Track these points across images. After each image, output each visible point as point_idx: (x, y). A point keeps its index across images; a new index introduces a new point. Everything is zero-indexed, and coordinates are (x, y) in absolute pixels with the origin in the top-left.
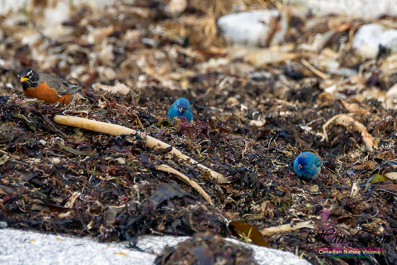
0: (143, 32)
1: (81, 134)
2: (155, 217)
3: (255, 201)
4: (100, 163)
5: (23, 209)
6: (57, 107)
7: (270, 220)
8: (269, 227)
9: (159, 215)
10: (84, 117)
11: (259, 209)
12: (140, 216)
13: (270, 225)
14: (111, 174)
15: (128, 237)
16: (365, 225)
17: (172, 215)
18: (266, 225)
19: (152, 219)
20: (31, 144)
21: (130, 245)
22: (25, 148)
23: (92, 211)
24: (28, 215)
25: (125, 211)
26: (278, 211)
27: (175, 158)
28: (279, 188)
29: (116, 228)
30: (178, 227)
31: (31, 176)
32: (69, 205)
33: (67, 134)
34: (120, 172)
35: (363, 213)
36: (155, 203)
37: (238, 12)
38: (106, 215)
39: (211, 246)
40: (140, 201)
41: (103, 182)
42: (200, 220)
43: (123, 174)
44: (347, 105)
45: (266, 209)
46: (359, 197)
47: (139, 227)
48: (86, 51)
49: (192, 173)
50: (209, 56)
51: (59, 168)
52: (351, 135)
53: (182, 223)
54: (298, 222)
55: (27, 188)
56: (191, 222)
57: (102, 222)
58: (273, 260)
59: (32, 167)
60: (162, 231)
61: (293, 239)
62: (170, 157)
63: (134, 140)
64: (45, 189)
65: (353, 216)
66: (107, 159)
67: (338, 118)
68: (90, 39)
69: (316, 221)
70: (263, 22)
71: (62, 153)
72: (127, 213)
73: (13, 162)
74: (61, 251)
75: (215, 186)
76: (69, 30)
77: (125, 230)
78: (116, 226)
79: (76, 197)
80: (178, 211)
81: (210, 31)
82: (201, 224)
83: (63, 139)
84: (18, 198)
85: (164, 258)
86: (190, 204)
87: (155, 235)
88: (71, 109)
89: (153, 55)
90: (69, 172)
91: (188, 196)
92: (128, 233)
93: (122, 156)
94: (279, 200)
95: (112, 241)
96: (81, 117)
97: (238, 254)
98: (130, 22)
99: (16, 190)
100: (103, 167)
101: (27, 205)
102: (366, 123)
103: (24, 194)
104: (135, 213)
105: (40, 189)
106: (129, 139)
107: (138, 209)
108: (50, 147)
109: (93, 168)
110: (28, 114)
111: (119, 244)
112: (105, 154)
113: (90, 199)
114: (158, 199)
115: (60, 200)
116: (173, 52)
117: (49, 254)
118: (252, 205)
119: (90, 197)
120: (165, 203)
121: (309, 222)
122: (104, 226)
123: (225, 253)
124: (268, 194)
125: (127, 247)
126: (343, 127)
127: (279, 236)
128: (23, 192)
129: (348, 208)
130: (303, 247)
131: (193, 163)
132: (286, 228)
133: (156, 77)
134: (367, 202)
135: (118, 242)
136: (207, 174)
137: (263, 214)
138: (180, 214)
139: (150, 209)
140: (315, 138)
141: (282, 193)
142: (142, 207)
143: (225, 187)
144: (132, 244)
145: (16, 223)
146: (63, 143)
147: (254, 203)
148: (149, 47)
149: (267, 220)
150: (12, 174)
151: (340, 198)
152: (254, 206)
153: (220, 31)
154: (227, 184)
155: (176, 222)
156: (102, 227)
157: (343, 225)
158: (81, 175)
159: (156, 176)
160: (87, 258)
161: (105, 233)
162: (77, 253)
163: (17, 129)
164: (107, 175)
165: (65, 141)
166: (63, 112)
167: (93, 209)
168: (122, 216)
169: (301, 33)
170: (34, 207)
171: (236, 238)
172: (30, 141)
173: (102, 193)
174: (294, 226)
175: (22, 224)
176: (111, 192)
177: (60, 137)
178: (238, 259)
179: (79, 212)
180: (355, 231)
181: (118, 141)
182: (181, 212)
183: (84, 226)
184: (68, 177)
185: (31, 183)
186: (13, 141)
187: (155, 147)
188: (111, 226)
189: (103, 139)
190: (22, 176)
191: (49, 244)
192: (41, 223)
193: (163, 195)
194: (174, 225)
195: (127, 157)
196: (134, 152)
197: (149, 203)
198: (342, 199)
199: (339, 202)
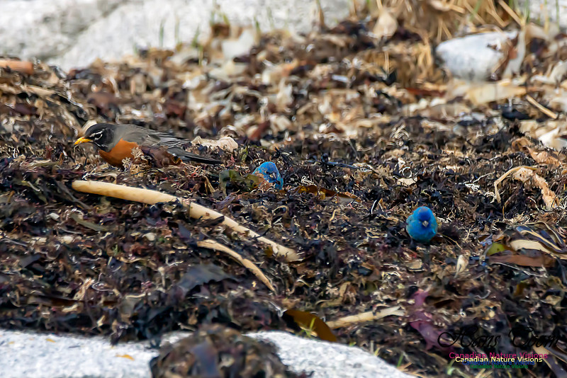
0: (336, 66)
1: (108, 204)
2: (184, 307)
3: (332, 283)
4: (124, 241)
5: (17, 303)
6: (78, 170)
7: (349, 308)
8: (346, 316)
9: (189, 305)
10: (112, 182)
11: (336, 294)
12: (163, 307)
13: (348, 313)
14: (135, 254)
15: (149, 335)
16: (470, 309)
17: (206, 305)
18: (342, 314)
19: (181, 310)
20: (35, 219)
22: (26, 224)
23: (106, 303)
24: (23, 310)
25: (145, 302)
26: (361, 295)
27: (228, 230)
28: (364, 265)
29: (133, 324)
31: (30, 260)
32: (80, 296)
33: (89, 205)
34: (148, 251)
35: (471, 294)
36: (184, 290)
37: (464, 35)
38: (122, 307)
39: (217, 341)
40: (165, 288)
41: (125, 264)
42: (241, 310)
43: (152, 254)
44: (534, 154)
45: (346, 292)
47: (163, 321)
48: (257, 94)
49: (248, 249)
50: (420, 94)
51: (73, 248)
52: (529, 194)
53: (219, 314)
54: (383, 308)
55: (23, 276)
56: (231, 313)
57: (116, 315)
58: (333, 358)
59: (32, 249)
60: (194, 326)
61: (374, 331)
62: (221, 229)
63: (173, 210)
64: (48, 276)
66: (133, 235)
67: (515, 172)
68: (265, 78)
69: (408, 306)
70: (494, 48)
71: (78, 229)
72: (147, 304)
73: (7, 243)
74: (43, 355)
75: (280, 265)
76: (241, 68)
77: (145, 326)
78: (133, 321)
79: (88, 286)
80: (213, 299)
81: (425, 61)
82: (244, 315)
83: (83, 211)
84: (10, 289)
85: (160, 359)
86: (230, 289)
87: (186, 331)
88: (94, 172)
89: (345, 96)
90: (85, 254)
91: (229, 280)
92: (149, 329)
93: (154, 231)
94: (363, 280)
96: (106, 181)
97: (250, 351)
98: (320, 54)
99: (9, 279)
100: (126, 246)
101: (22, 298)
102: (548, 176)
103: (19, 283)
104: (158, 303)
105: (41, 277)
106: (166, 209)
107: (162, 299)
108: (63, 222)
109: (115, 247)
110: (36, 180)
112: (132, 229)
113: (106, 288)
114: (187, 284)
115: (68, 290)
117: (27, 359)
118: (327, 288)
119: (106, 285)
120: (197, 289)
121: (398, 307)
122: (118, 321)
123: (233, 351)
125: (148, 348)
126: (520, 182)
127: (356, 327)
128: (18, 281)
130: (386, 340)
131: (253, 236)
132: (367, 316)
134: (475, 280)
135: (136, 342)
136: (269, 250)
137: (341, 299)
138: (216, 303)
139: (177, 298)
140: (483, 198)
141: (367, 272)
142: (166, 295)
143: (295, 266)
144: (154, 344)
145: (5, 321)
146: (81, 216)
147: (330, 286)
148: (340, 85)
149: (346, 307)
150: (5, 259)
152: (331, 290)
153: (438, 61)
154: (298, 262)
155: (211, 313)
156: (115, 323)
158: (99, 256)
159: (198, 255)
160: (73, 364)
161: (118, 330)
162: (64, 357)
163: (19, 200)
164: (131, 255)
165: (85, 213)
166: (84, 177)
167: (109, 300)
168: (141, 308)
169: (541, 59)
170: (32, 300)
171: (292, 331)
172: (35, 214)
173: (123, 279)
174: (378, 313)
175: (12, 323)
176: (135, 278)
177: (78, 209)
178: (249, 358)
179: (89, 305)
180: (456, 318)
181: (153, 211)
182: (218, 300)
183: (94, 322)
184: (80, 260)
185: (30, 270)
186: (12, 216)
187: (201, 217)
188: (127, 321)
189: (134, 210)
190: (18, 261)
191: (32, 347)
192: (37, 321)
193: (195, 278)
194: (209, 317)
195: (160, 232)
196: (171, 225)
197: (176, 290)
198: (444, 277)
199: (439, 280)
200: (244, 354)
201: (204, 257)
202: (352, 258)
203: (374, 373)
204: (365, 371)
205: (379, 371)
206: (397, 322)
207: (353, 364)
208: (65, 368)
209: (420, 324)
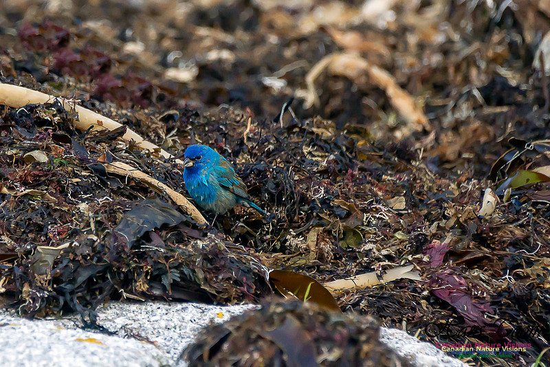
3: (293, 229)
9: (136, 262)
12: (100, 264)
14: (25, 183)
15: (79, 308)
16: (519, 270)
17: (163, 261)
19: (123, 270)
21: (85, 322)
25: (71, 256)
26: (339, 248)
28: (337, 202)
29: (54, 289)
30: (174, 285)
35: (511, 247)
36: (128, 239)
38: (33, 264)
39: (305, 321)
40: (98, 235)
41: (12, 199)
42: (218, 270)
43: (49, 183)
44: (338, 37)
45: (317, 244)
47: (97, 286)
53: (183, 276)
56: (201, 275)
57: (26, 278)
60: (143, 294)
61: (383, 302)
62: (123, 146)
63: (54, 116)
65: (494, 255)
67: (332, 62)
69: (424, 265)
72: (74, 259)
78: (55, 286)
80: (173, 254)
86: (194, 238)
87: (129, 301)
91: (187, 223)
92: (78, 298)
94: (341, 225)
95: (47, 315)
106: (42, 113)
107: (97, 252)
111: (63, 321)
112: (3, 144)
114: (132, 229)
118: (288, 237)
120: (147, 237)
121: (410, 267)
122: (31, 286)
123: (337, 337)
124: (318, 215)
127: (356, 296)
129: (480, 239)
131: (167, 157)
132: (366, 280)
137: (313, 254)
138: (177, 259)
139: (119, 251)
141: (345, 213)
142: (103, 246)
147: (293, 233)
149: (324, 267)
151: (463, 220)
152: (293, 240)
155: (169, 274)
156: (26, 288)
157: (476, 272)
159: (105, 184)
161: (34, 299)
164: (18, 184)
168: (66, 266)
173: (13, 221)
180: (501, 284)
182: (179, 254)
187: (92, 127)
188: (45, 285)
193: (141, 221)
194: (166, 281)
195: (47, 149)
196: (57, 139)
197: (116, 239)
198: (466, 221)
199: (461, 226)
200: (354, 341)
201: (115, 188)
202: (317, 191)
206: (415, 290)
209: (450, 293)
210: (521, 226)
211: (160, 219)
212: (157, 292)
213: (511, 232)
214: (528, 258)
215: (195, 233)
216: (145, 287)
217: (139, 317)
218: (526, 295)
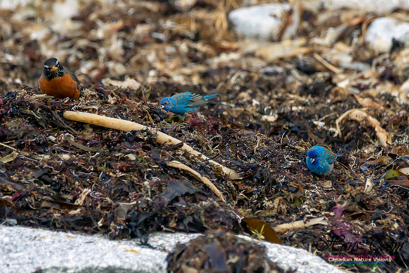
0: (153, 26)
1: (91, 130)
2: (166, 213)
3: (267, 197)
4: (110, 160)
5: (33, 206)
6: (67, 103)
7: (283, 217)
8: (282, 223)
9: (170, 212)
10: (94, 113)
11: (272, 206)
12: (151, 212)
13: (283, 222)
14: (121, 170)
15: (139, 234)
16: (379, 221)
17: (184, 212)
18: (279, 222)
19: (163, 216)
20: (40, 140)
21: (141, 242)
22: (34, 144)
23: (102, 208)
24: (38, 212)
25: (136, 208)
26: (290, 207)
27: (186, 154)
28: (291, 184)
29: (127, 225)
30: (190, 224)
31: (40, 172)
32: (79, 202)
33: (77, 130)
34: (131, 168)
35: (377, 209)
36: (167, 200)
37: (249, 5)
38: (117, 212)
39: (224, 242)
40: (151, 198)
41: (114, 178)
42: (212, 217)
43: (134, 171)
44: (360, 100)
45: (279, 205)
46: (373, 193)
47: (150, 224)
48: (95, 46)
49: (203, 169)
50: (220, 50)
51: (69, 164)
52: (365, 130)
53: (194, 219)
54: (311, 218)
55: (37, 185)
56: (203, 219)
57: (113, 219)
58: (286, 257)
59: (41, 164)
60: (174, 228)
61: (306, 236)
62: (181, 153)
63: (145, 136)
64: (55, 186)
65: (367, 212)
66: (117, 155)
67: (351, 113)
68: (100, 34)
69: (330, 217)
70: (275, 16)
71: (72, 149)
72: (138, 210)
73: (22, 159)
74: (71, 249)
75: (227, 182)
76: (78, 25)
77: (136, 227)
78: (127, 223)
79: (86, 194)
80: (189, 208)
81: (221, 25)
82: (213, 220)
83: (73, 135)
84: (28, 195)
85: (175, 256)
86: (202, 200)
87: (167, 232)
88: (80, 105)
89: (164, 49)
90: (79, 169)
91: (199, 193)
92: (139, 230)
93: (132, 152)
94: (292, 196)
95: (123, 238)
96: (90, 112)
97: (251, 251)
98: (140, 17)
99: (25, 187)
100: (113, 164)
101: (37, 202)
102: (379, 118)
104: (147, 210)
105: (49, 186)
106: (139, 135)
107: (149, 206)
108: (59, 143)
109: (104, 165)
110: (37, 110)
112: (115, 150)
113: (101, 196)
114: (169, 195)
115: (70, 197)
116: (183, 47)
117: (60, 252)
118: (264, 201)
119: (101, 194)
120: (176, 199)
121: (323, 218)
122: (115, 223)
123: (238, 250)
124: (281, 191)
125: (138, 245)
126: (356, 122)
127: (292, 232)
128: (33, 189)
129: (362, 204)
131: (205, 159)
132: (299, 224)
133: (167, 72)
134: (381, 198)
135: (129, 240)
136: (219, 170)
137: (275, 210)
138: (191, 211)
139: (162, 206)
140: (328, 133)
141: (295, 189)
142: (153, 203)
143: (237, 183)
144: (143, 241)
145: (26, 220)
146: (72, 139)
147: (267, 199)
148: (159, 41)
149: (280, 217)
150: (21, 171)
151: (353, 194)
152: (267, 203)
153: (231, 26)
154: (240, 180)
155: (187, 219)
156: (112, 224)
157: (357, 221)
158: (91, 171)
159: (167, 172)
160: (98, 256)
161: (116, 230)
162: (87, 250)
163: (26, 125)
164: (118, 171)
165: (75, 137)
166: (73, 108)
167: (104, 206)
168: (133, 213)
169: (314, 26)
170: (44, 204)
171: (248, 234)
172: (40, 137)
173: (113, 190)
174: (307, 222)
175: (31, 221)
176: (122, 189)
177: (70, 133)
178: (251, 256)
179: (89, 209)
180: (369, 228)
181: (128, 137)
182: (193, 208)
183: (95, 223)
184: (78, 174)
185: (41, 180)
186: (22, 138)
187: (166, 143)
188: (122, 223)
189: (113, 136)
190: (31, 173)
191: (60, 241)
192: (51, 221)
193: (175, 191)
194: (186, 222)
195: (137, 153)
196: (145, 148)
197: (160, 200)
198: (356, 195)
199: (353, 198)
200: (246, 253)
201: (172, 174)
202: (282, 178)
203: (318, 269)
204: (311, 268)
205: (322, 268)
206: (323, 230)
207: (301, 262)
208: (93, 259)
209: (342, 231)
210: (383, 198)
211: (185, 190)
212: (181, 228)
213: (378, 201)
214: (385, 215)
215: (203, 198)
216: (175, 225)
217: (170, 240)
218: (381, 233)
